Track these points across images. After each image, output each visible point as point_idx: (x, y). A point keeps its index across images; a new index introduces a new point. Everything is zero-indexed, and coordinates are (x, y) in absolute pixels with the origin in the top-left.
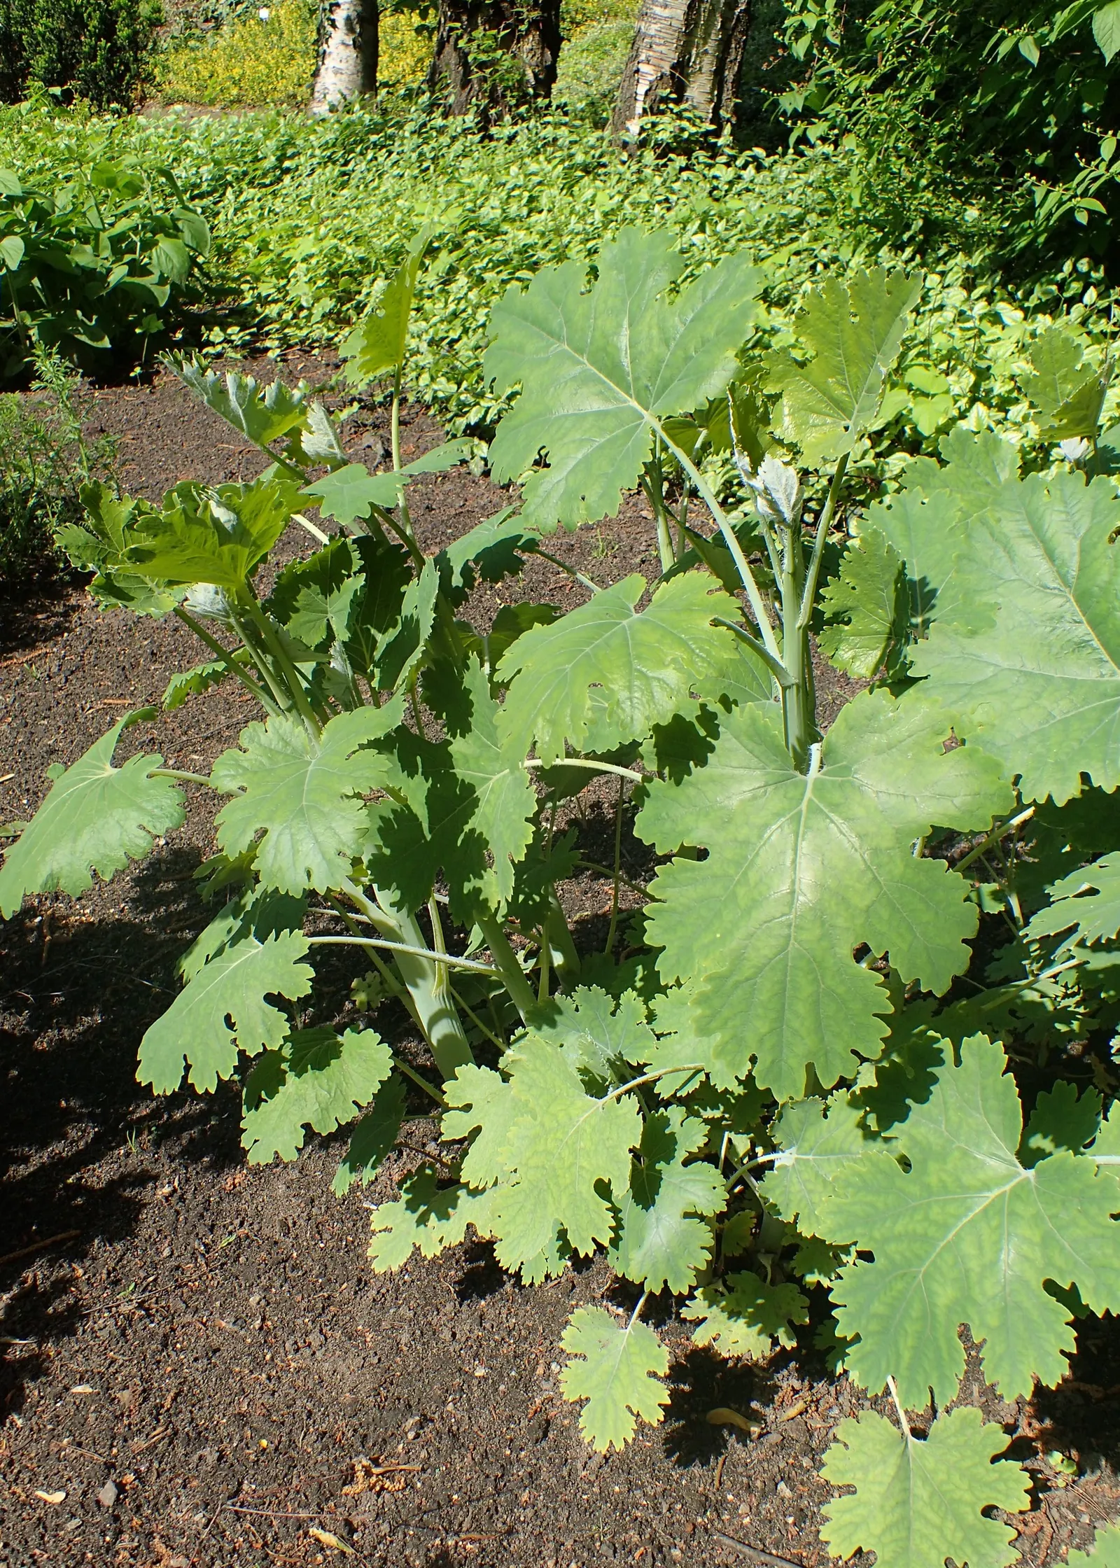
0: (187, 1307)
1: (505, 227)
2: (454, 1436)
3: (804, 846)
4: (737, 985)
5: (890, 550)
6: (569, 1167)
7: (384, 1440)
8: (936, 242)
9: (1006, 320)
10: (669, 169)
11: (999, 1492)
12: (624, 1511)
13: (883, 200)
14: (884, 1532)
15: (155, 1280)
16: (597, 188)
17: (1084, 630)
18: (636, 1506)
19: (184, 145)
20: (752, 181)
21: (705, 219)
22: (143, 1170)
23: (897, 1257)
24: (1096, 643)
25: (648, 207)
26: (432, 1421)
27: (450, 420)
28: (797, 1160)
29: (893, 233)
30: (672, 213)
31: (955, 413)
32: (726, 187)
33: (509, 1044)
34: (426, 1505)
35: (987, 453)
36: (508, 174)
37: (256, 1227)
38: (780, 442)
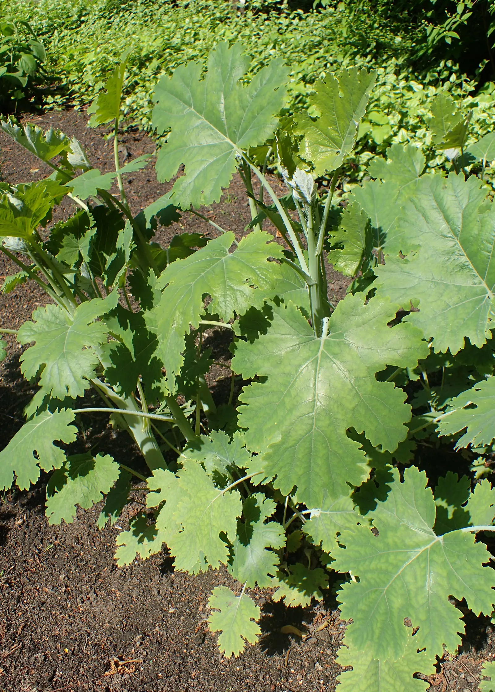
0: (30, 581)
1: (183, 47)
2: (159, 643)
3: (320, 376)
4: (286, 450)
5: (363, 212)
6: (207, 525)
7: (125, 647)
8: (382, 53)
9: (415, 89)
10: (259, 20)
11: (422, 666)
12: (241, 680)
13: (357, 33)
14: (366, 689)
15: (14, 568)
16: (226, 28)
17: (464, 259)
18: (247, 677)
19: (35, 10)
20: (297, 25)
21: (276, 43)
22: (9, 512)
23: (372, 581)
24: (471, 266)
25: (250, 37)
26: (148, 636)
27: (158, 139)
28: (321, 513)
29: (362, 49)
30: (260, 40)
31: (392, 133)
32: (286, 28)
33: (182, 451)
34: (146, 679)
35: (410, 157)
36: (185, 22)
37: (63, 539)
38: (304, 161)
